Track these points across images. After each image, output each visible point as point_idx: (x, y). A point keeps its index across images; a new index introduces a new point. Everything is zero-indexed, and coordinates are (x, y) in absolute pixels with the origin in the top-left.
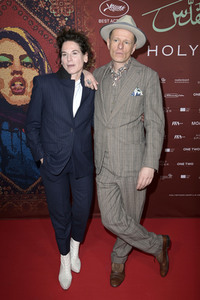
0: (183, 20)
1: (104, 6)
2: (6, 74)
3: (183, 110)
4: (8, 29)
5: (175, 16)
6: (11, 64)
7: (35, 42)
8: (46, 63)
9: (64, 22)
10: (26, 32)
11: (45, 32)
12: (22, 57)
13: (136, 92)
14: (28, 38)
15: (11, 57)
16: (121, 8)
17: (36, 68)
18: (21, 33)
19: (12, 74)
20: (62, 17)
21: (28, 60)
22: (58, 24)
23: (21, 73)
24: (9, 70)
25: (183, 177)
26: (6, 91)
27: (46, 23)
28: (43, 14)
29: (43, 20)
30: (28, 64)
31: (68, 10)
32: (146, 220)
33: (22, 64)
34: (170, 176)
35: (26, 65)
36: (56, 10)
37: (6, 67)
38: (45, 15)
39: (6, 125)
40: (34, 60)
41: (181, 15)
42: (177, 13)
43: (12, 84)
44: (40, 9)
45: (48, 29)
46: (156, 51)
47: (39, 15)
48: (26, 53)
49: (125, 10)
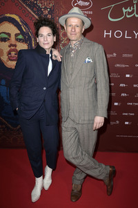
0: (129, 14)
1: (75, 2)
2: (5, 47)
3: (128, 76)
4: (8, 15)
5: (124, 10)
6: (9, 39)
7: (26, 25)
8: (33, 40)
9: (47, 12)
10: (20, 17)
11: (33, 18)
12: (16, 35)
14: (21, 22)
15: (9, 35)
16: (87, 4)
17: (26, 43)
18: (17, 18)
19: (10, 46)
20: (46, 8)
21: (20, 37)
22: (42, 13)
23: (15, 46)
24: (7, 44)
25: (127, 123)
26: (5, 58)
27: (34, 12)
28: (33, 6)
29: (32, 10)
30: (20, 40)
31: (50, 4)
32: (98, 153)
33: (17, 40)
34: (118, 122)
35: (19, 40)
36: (41, 3)
37: (5, 41)
38: (34, 7)
39: (3, 82)
40: (25, 37)
41: (128, 10)
42: (126, 9)
43: (9, 53)
44: (31, 2)
45: (36, 16)
46: (110, 34)
47: (30, 6)
48: (19, 32)
49: (90, 5)
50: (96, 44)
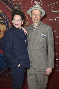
1: (33, 2)
7: (5, 15)
8: (9, 23)
9: (17, 8)
10: (2, 11)
11: (9, 11)
13: (43, 35)
14: (3, 13)
16: (40, 3)
17: (5, 25)
20: (16, 6)
21: (2, 21)
22: (14, 8)
27: (10, 8)
28: (9, 4)
29: (9, 6)
30: (2, 23)
31: (18, 3)
36: (14, 3)
40: (4, 22)
44: (8, 2)
45: (11, 10)
46: (53, 19)
47: (7, 4)
48: (1, 19)
49: (41, 4)
50: (48, 26)
